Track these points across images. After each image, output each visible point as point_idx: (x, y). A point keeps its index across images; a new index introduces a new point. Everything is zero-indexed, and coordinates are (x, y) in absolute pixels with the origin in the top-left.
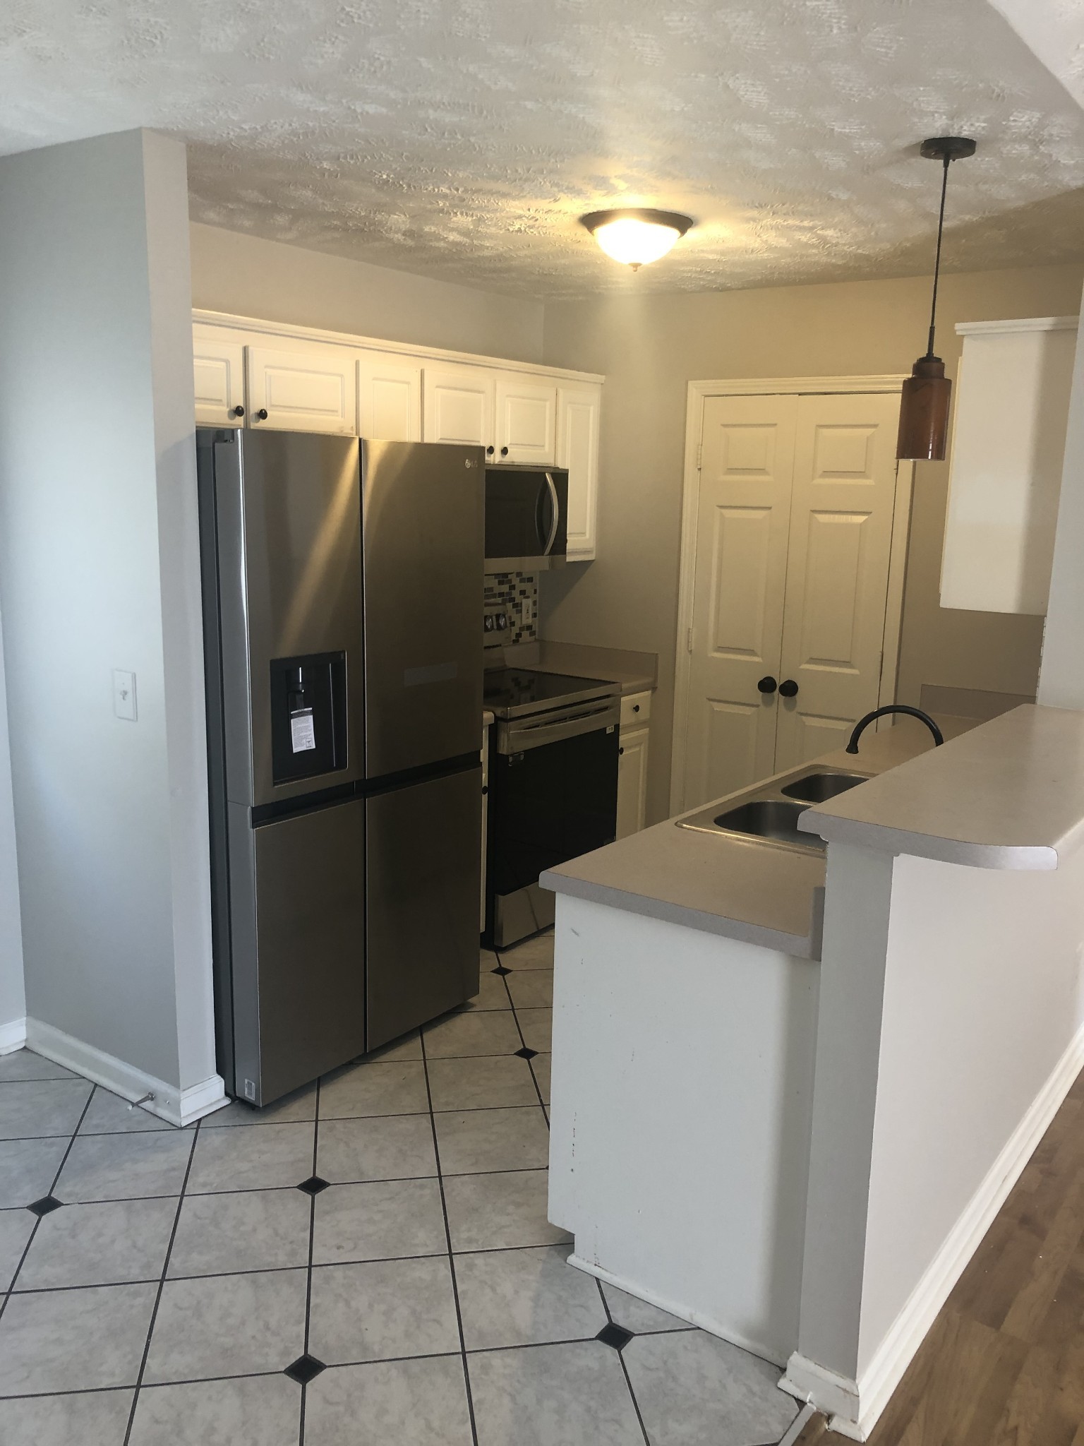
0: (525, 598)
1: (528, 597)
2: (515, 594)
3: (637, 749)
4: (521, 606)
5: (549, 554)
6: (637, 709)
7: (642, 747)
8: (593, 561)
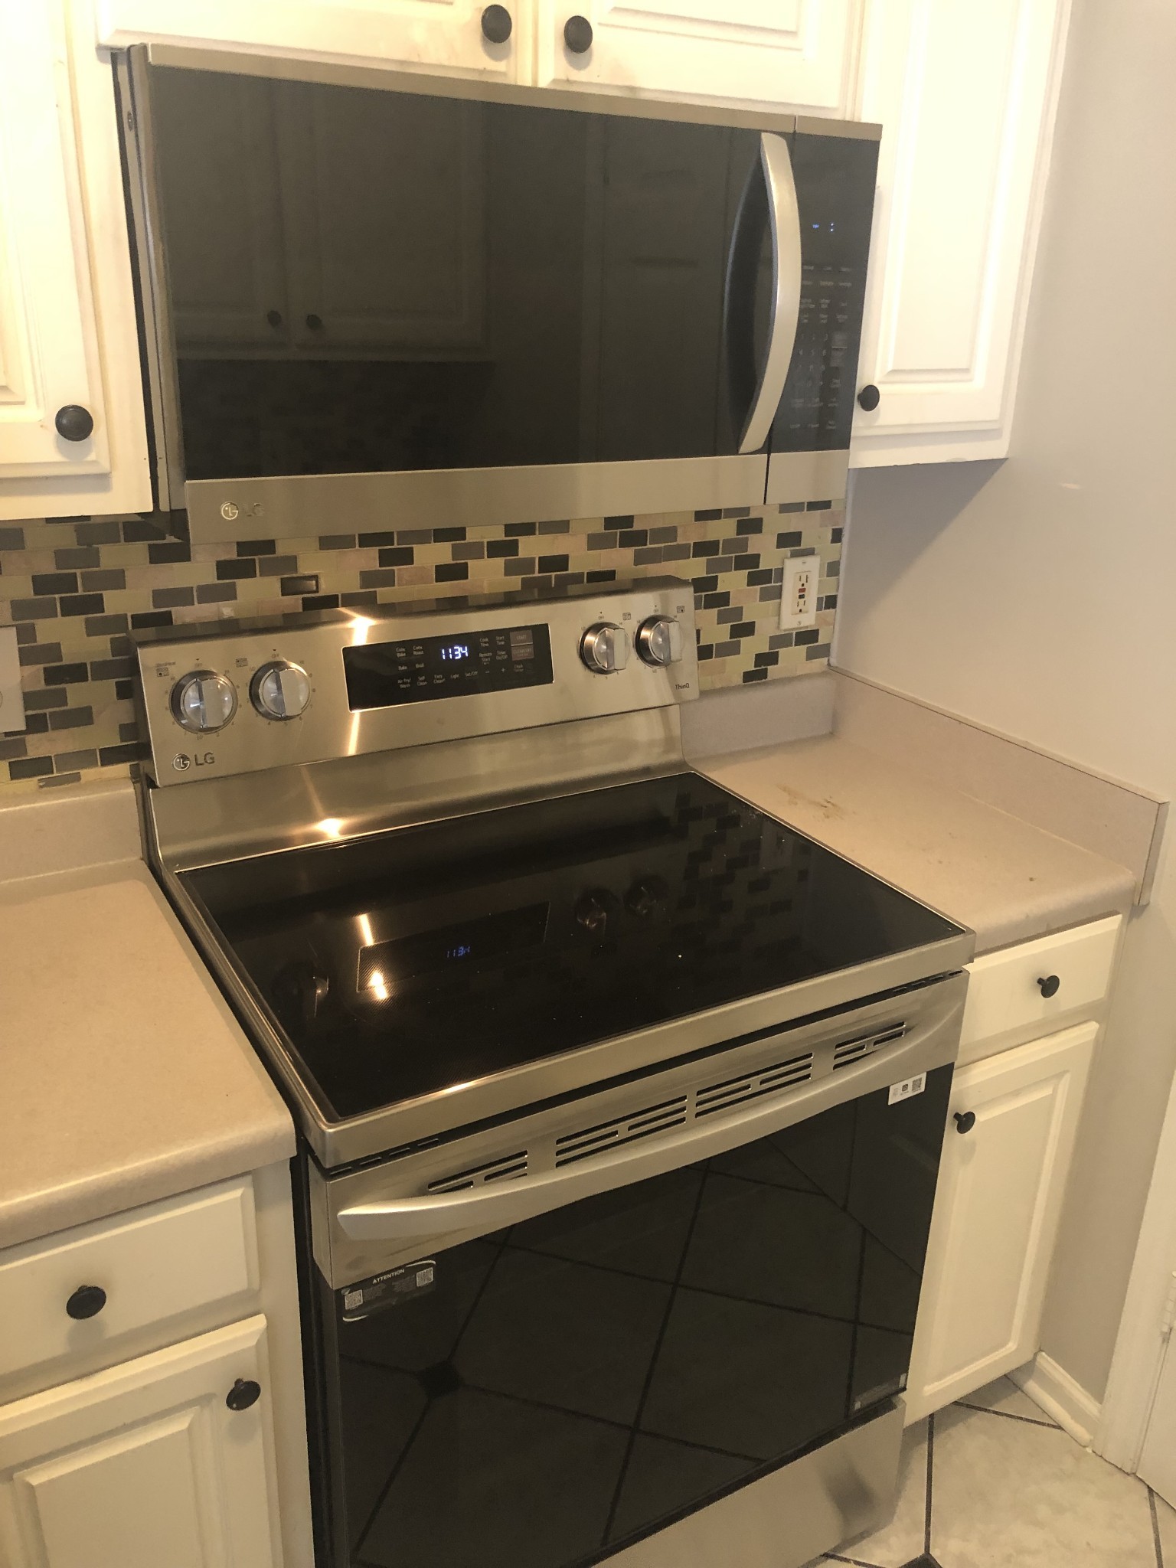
0: (794, 555)
1: (810, 552)
2: (763, 545)
3: (1046, 1092)
4: (780, 578)
5: (770, 446)
6: (1048, 986)
7: (1065, 1083)
8: (1001, 462)
